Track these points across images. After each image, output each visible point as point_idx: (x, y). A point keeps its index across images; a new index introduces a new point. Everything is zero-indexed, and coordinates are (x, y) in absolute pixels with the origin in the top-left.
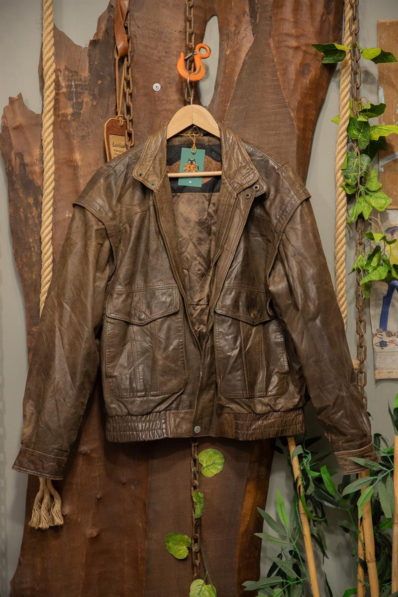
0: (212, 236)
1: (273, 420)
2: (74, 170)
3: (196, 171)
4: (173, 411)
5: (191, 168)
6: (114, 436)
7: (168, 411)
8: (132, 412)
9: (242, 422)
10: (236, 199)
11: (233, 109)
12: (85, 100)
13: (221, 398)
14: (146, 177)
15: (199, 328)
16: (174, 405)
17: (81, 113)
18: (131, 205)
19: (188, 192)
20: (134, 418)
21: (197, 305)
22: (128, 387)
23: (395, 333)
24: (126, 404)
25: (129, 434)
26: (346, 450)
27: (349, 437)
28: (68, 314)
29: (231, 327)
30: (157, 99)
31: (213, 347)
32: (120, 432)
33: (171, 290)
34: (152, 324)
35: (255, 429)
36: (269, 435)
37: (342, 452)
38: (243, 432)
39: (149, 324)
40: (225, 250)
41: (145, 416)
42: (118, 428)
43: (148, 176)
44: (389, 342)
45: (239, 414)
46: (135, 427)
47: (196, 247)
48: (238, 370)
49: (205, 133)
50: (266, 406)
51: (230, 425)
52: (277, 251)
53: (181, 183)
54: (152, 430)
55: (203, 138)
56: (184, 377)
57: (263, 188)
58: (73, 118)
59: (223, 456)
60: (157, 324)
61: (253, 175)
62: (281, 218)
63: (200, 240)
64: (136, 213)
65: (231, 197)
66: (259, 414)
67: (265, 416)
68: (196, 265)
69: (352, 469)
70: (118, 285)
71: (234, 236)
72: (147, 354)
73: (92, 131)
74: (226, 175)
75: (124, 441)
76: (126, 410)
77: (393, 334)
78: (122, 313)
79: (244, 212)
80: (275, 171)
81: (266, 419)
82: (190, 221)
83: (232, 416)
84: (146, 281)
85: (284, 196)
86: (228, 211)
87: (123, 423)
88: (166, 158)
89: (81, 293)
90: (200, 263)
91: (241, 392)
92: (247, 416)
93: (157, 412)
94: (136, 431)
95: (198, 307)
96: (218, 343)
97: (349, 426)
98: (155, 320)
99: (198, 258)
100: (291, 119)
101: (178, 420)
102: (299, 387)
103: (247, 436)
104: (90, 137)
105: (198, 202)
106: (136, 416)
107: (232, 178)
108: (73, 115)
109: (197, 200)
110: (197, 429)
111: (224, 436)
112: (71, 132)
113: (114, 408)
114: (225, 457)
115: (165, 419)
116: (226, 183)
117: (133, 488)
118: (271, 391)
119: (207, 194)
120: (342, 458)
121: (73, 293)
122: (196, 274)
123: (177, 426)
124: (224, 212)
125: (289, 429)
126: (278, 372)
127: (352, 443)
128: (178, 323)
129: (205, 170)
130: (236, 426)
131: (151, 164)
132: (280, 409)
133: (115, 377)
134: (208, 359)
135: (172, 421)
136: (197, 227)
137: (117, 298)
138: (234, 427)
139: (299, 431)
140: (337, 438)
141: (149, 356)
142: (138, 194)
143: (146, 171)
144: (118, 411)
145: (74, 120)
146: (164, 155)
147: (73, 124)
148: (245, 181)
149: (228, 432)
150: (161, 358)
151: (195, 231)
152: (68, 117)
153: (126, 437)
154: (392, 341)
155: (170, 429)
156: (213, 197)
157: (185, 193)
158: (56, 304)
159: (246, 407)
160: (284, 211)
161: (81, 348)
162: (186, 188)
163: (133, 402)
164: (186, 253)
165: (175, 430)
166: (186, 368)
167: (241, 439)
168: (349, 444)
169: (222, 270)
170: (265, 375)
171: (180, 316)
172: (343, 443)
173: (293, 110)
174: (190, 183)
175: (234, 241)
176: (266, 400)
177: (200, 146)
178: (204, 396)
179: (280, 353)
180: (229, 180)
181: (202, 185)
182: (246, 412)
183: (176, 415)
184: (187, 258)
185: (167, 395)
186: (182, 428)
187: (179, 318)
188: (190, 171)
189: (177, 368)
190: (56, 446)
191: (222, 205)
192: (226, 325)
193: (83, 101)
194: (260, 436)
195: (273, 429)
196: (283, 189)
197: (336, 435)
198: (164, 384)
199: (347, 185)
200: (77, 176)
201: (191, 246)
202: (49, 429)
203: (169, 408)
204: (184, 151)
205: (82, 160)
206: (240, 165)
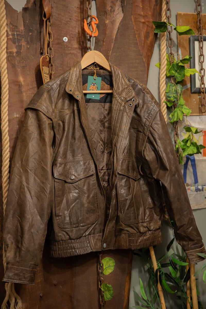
0: (105, 129)
1: (149, 236)
2: (19, 87)
3: (97, 90)
4: (92, 235)
5: (94, 88)
6: (59, 253)
7: (90, 236)
8: (72, 237)
9: (133, 239)
10: (124, 107)
11: (113, 54)
12: (23, 44)
13: (122, 225)
14: (74, 92)
15: (103, 184)
16: (92, 232)
17: (21, 52)
18: (63, 109)
19: (92, 102)
20: (73, 241)
21: (102, 170)
22: (68, 222)
23: (190, 184)
24: (68, 232)
25: (70, 251)
26: (193, 250)
27: (196, 241)
28: (33, 177)
29: (127, 182)
30: (66, 46)
31: (117, 194)
32: (64, 250)
33: (88, 161)
34: (79, 182)
35: (140, 242)
36: (147, 245)
37: (191, 251)
38: (134, 244)
39: (77, 182)
40: (120, 137)
41: (78, 239)
42: (62, 248)
43: (75, 91)
44: (188, 189)
45: (132, 233)
46: (73, 247)
47: (99, 135)
48: (132, 207)
49: (101, 68)
50: (145, 228)
51: (125, 241)
52: (147, 137)
53: (88, 97)
54: (83, 247)
55: (100, 71)
56: (98, 213)
57: (137, 101)
58: (17, 55)
59: (114, 261)
60: (82, 182)
61: (131, 93)
62: (148, 118)
63: (101, 131)
64: (67, 114)
65: (121, 105)
66: (142, 233)
67: (145, 234)
68: (100, 146)
69: (197, 260)
70: (60, 158)
71: (125, 128)
72: (77, 201)
73: (28, 64)
74: (117, 92)
75: (67, 256)
76: (68, 236)
77: (189, 185)
78: (63, 176)
79: (129, 114)
80: (142, 91)
81: (145, 236)
82: (96, 119)
83: (127, 235)
84: (73, 156)
85: (149, 105)
86: (119, 114)
87: (66, 244)
88: (82, 81)
89: (42, 164)
90: (101, 144)
91: (134, 220)
92: (136, 234)
93: (84, 236)
94: (74, 249)
95: (102, 171)
96: (120, 192)
97: (196, 236)
98: (81, 180)
99: (101, 142)
100: (144, 62)
101: (95, 240)
102: (160, 216)
103: (136, 246)
104: (27, 67)
105: (98, 108)
106: (74, 239)
107: (120, 94)
108: (17, 53)
109: (98, 107)
110: (105, 245)
111: (120, 248)
112: (16, 63)
113: (60, 236)
114: (116, 262)
115: (89, 240)
116: (117, 97)
117: (61, 287)
118: (147, 219)
119: (103, 104)
120: (191, 255)
121: (35, 163)
122: (100, 151)
123: (96, 244)
124: (116, 114)
125: (156, 241)
126: (148, 208)
127: (197, 245)
128: (94, 181)
129: (101, 90)
130: (129, 241)
131: (75, 84)
132: (152, 229)
133: (60, 216)
134: (114, 201)
135: (92, 241)
136: (99, 123)
137: (60, 166)
138: (127, 242)
139: (160, 242)
140: (187, 243)
141: (78, 202)
142: (67, 102)
143: (74, 88)
144: (63, 237)
145: (17, 56)
146: (81, 79)
147: (18, 58)
148: (127, 96)
149: (123, 245)
150: (86, 202)
151: (99, 126)
152: (14, 54)
153: (68, 253)
154: (189, 189)
155: (93, 246)
156: (105, 106)
157: (91, 103)
158: (22, 171)
159: (136, 229)
160: (149, 114)
161: (47, 198)
162: (91, 100)
163: (72, 230)
164: (94, 139)
165: (95, 247)
166: (99, 208)
167: (133, 249)
168: (195, 246)
169: (119, 148)
170: (143, 209)
171: (95, 176)
172: (191, 245)
173: (144, 57)
174: (93, 97)
175: (125, 131)
176: (145, 224)
177: (99, 75)
178: (110, 224)
179: (147, 197)
180: (118, 95)
181: (100, 98)
182: (136, 232)
183: (94, 237)
184: (95, 142)
185: (90, 225)
186: (97, 245)
187: (94, 178)
188: (93, 90)
189: (94, 208)
190: (33, 263)
191: (115, 110)
192: (124, 181)
193: (21, 44)
194: (143, 246)
195: (149, 241)
196: (148, 102)
197: (186, 241)
198: (87, 218)
199: (169, 101)
200: (21, 91)
201: (96, 134)
202: (29, 251)
203: (90, 234)
204: (90, 78)
205: (24, 81)
206: (124, 87)
